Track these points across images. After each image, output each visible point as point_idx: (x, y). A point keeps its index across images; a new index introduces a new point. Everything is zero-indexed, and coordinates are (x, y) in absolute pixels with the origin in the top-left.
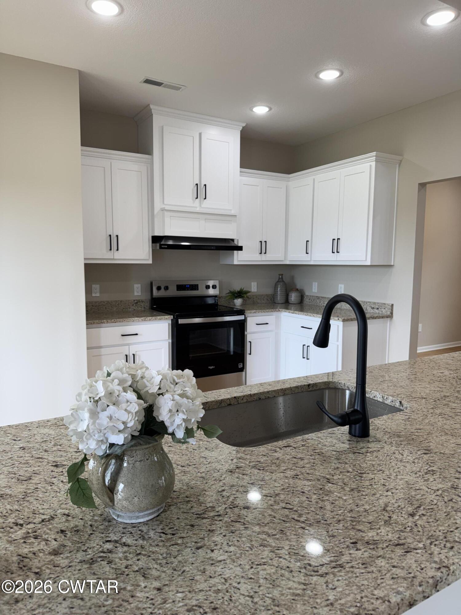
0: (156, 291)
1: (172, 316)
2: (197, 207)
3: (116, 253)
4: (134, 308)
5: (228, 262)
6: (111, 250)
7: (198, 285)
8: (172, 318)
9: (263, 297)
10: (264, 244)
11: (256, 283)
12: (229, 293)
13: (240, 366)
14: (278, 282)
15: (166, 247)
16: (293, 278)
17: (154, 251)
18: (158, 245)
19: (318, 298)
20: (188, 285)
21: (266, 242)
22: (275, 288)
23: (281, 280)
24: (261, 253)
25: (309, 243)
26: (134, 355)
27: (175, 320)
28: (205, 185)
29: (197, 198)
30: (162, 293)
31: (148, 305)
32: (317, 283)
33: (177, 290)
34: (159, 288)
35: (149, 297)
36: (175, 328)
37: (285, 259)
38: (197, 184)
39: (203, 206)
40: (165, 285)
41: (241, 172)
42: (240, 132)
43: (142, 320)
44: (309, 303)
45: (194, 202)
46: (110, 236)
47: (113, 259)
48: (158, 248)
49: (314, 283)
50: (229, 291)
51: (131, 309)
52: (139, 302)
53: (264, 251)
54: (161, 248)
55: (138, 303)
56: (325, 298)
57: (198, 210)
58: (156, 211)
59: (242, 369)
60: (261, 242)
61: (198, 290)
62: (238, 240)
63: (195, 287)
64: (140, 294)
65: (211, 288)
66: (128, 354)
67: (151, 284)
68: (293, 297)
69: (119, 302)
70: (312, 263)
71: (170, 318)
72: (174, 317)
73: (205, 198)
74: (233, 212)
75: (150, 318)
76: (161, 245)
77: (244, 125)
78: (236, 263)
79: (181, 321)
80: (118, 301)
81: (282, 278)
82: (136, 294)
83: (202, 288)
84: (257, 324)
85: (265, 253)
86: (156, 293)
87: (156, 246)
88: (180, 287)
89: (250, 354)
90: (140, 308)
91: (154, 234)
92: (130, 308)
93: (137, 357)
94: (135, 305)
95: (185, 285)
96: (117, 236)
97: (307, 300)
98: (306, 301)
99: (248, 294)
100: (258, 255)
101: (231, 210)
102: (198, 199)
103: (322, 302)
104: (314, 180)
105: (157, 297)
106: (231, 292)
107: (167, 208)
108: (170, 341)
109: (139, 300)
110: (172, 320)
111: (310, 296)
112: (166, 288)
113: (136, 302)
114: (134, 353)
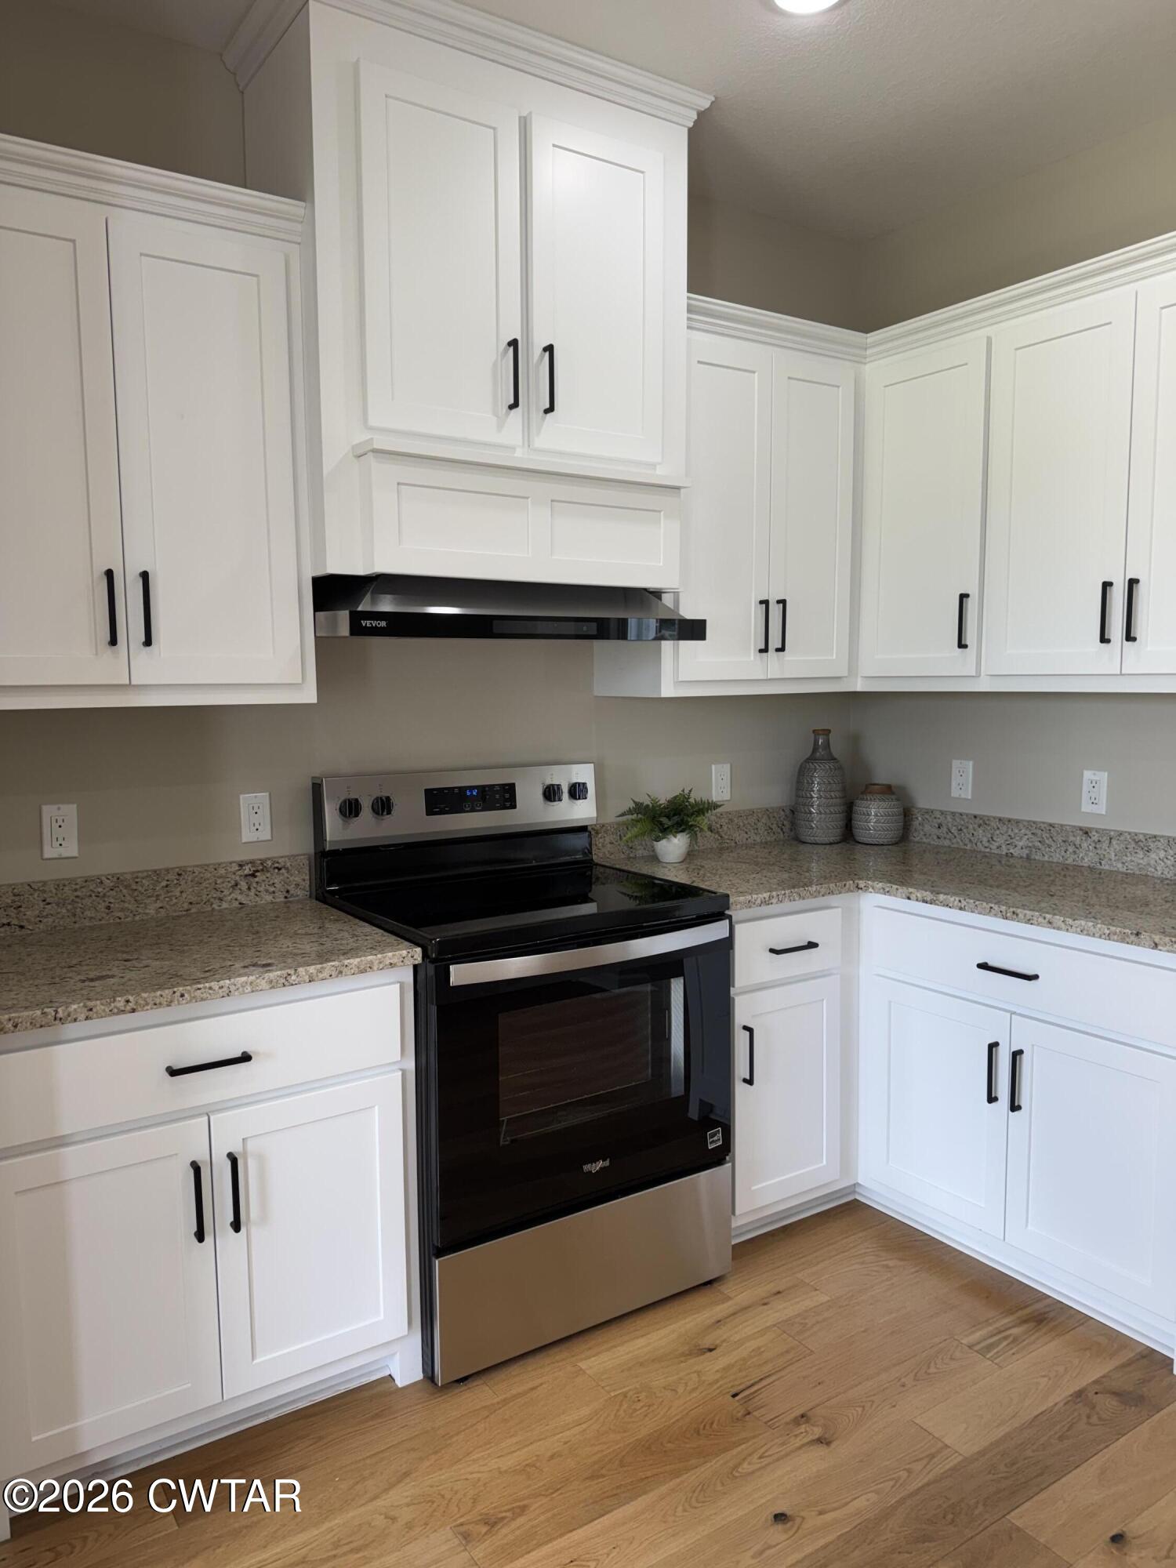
0: (339, 820)
1: (419, 950)
2: (513, 448)
3: (141, 656)
4: (240, 898)
5: (635, 687)
6: (113, 641)
7: (514, 784)
8: (419, 959)
9: (752, 820)
10: (775, 611)
11: (727, 767)
12: (630, 812)
13: (715, 1141)
14: (812, 759)
15: (383, 624)
16: (855, 741)
17: (324, 646)
18: (344, 616)
19: (982, 821)
20: (472, 788)
21: (783, 602)
22: (799, 782)
23: (819, 753)
24: (765, 650)
25: (971, 605)
26: (234, 1160)
27: (431, 968)
28: (549, 349)
29: (515, 405)
30: (366, 830)
31: (301, 880)
32: (971, 763)
33: (430, 811)
34: (350, 809)
35: (307, 846)
36: (434, 1009)
37: (850, 670)
38: (514, 343)
39: (539, 442)
40: (377, 794)
41: (690, 309)
42: (686, 131)
43: (273, 985)
44: (936, 842)
45: (500, 427)
46: (109, 574)
47: (129, 687)
48: (344, 629)
49: (956, 763)
50: (632, 805)
51: (225, 905)
52: (264, 870)
53: (775, 642)
54: (356, 629)
55: (260, 877)
56: (1018, 822)
57: (520, 457)
58: (330, 462)
59: (722, 1155)
60: (765, 603)
61: (514, 806)
62: (676, 594)
63: (504, 796)
64: (265, 834)
65: (565, 795)
66: (201, 1157)
67: (317, 789)
68: (874, 817)
69: (172, 876)
70: (984, 686)
71: (410, 962)
72: (425, 955)
73: (551, 409)
74: (663, 474)
75: (312, 969)
76: (356, 618)
77: (705, 104)
78: (668, 691)
79: (462, 974)
80: (168, 870)
81: (827, 745)
82: (247, 835)
83: (529, 795)
84: (772, 951)
85: (782, 649)
86: (337, 831)
87: (334, 624)
88: (441, 800)
89: (749, 1082)
90: (269, 898)
91: (325, 566)
92: (221, 899)
93: (250, 1161)
94: (243, 885)
95: (462, 789)
96: (145, 576)
97: (927, 828)
98: (923, 832)
99: (711, 816)
100: (753, 655)
101: (653, 466)
102: (518, 411)
103: (1000, 840)
104: (989, 340)
105: (340, 847)
106: (639, 808)
107: (382, 442)
108: (411, 1065)
109: (263, 862)
110: (415, 967)
111: (942, 813)
112: (383, 806)
113: (247, 870)
114: (236, 1148)
